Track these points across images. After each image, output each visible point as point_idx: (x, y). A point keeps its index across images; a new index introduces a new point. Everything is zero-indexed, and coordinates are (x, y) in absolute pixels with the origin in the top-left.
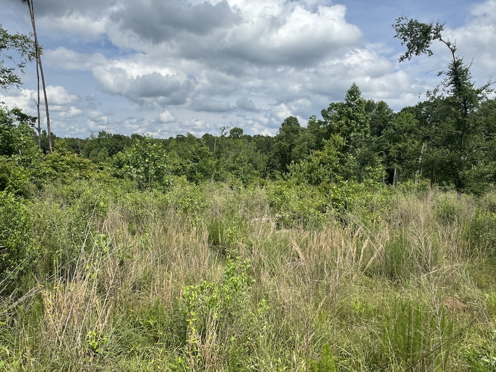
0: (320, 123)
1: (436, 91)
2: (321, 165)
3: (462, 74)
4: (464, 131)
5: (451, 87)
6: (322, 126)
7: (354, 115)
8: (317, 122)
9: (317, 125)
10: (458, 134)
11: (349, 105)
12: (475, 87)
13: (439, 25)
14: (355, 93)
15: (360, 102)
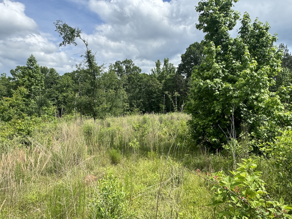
0: (10, 79)
1: (80, 65)
2: (11, 107)
3: (92, 58)
4: (94, 87)
5: (87, 64)
6: (11, 81)
7: (33, 75)
8: (7, 77)
9: (8, 80)
10: (92, 88)
11: (30, 68)
12: (98, 65)
13: (79, 30)
14: (33, 61)
15: (37, 67)
